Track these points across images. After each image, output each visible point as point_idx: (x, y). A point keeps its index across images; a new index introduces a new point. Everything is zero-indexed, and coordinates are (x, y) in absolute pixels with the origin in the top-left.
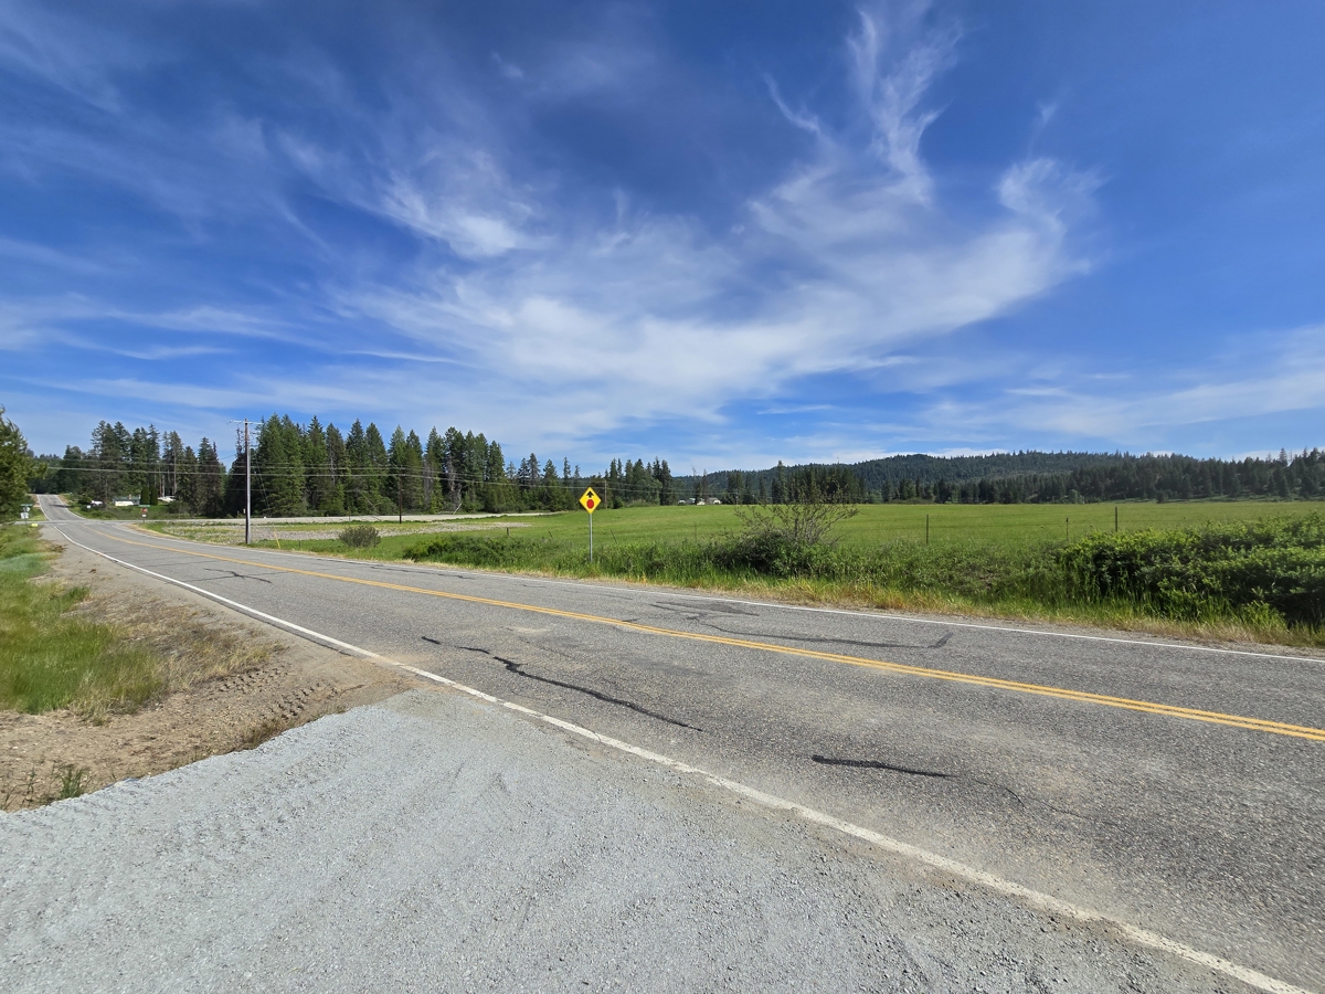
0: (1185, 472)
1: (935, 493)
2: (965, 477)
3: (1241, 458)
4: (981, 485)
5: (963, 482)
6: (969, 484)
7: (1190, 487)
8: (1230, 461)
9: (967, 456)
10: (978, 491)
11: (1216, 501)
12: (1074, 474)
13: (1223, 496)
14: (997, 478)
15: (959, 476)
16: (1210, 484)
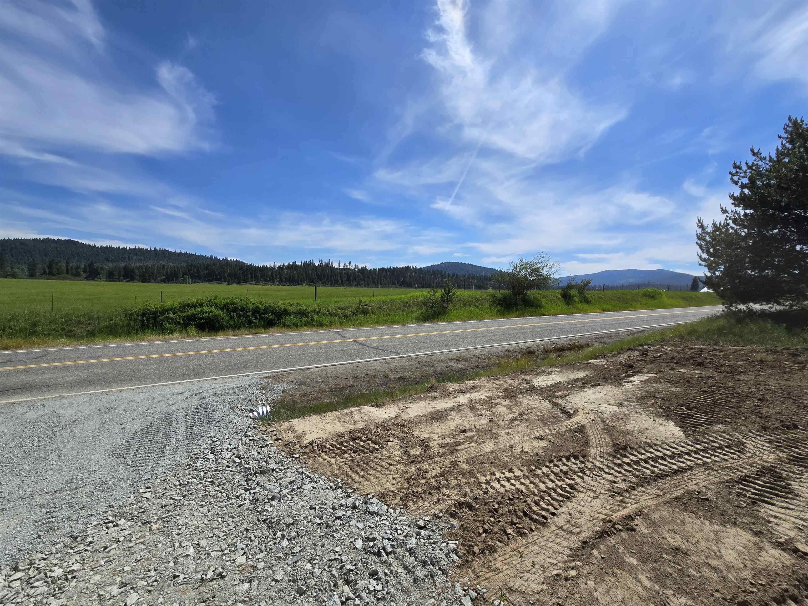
0: (240, 269)
1: (85, 271)
2: (112, 261)
3: (261, 265)
4: (125, 268)
5: (111, 265)
6: (116, 267)
7: (242, 277)
8: (257, 266)
9: (114, 246)
10: (123, 272)
11: (251, 284)
12: (187, 266)
13: (254, 282)
14: (138, 264)
15: (107, 260)
16: (249, 276)
